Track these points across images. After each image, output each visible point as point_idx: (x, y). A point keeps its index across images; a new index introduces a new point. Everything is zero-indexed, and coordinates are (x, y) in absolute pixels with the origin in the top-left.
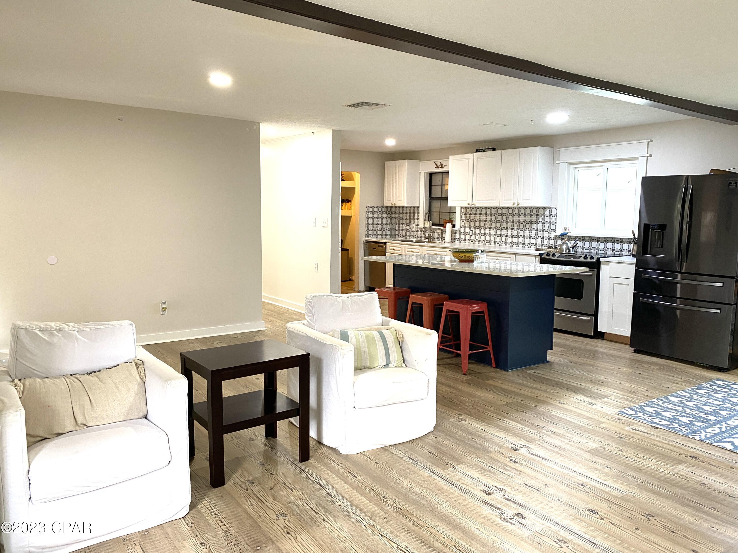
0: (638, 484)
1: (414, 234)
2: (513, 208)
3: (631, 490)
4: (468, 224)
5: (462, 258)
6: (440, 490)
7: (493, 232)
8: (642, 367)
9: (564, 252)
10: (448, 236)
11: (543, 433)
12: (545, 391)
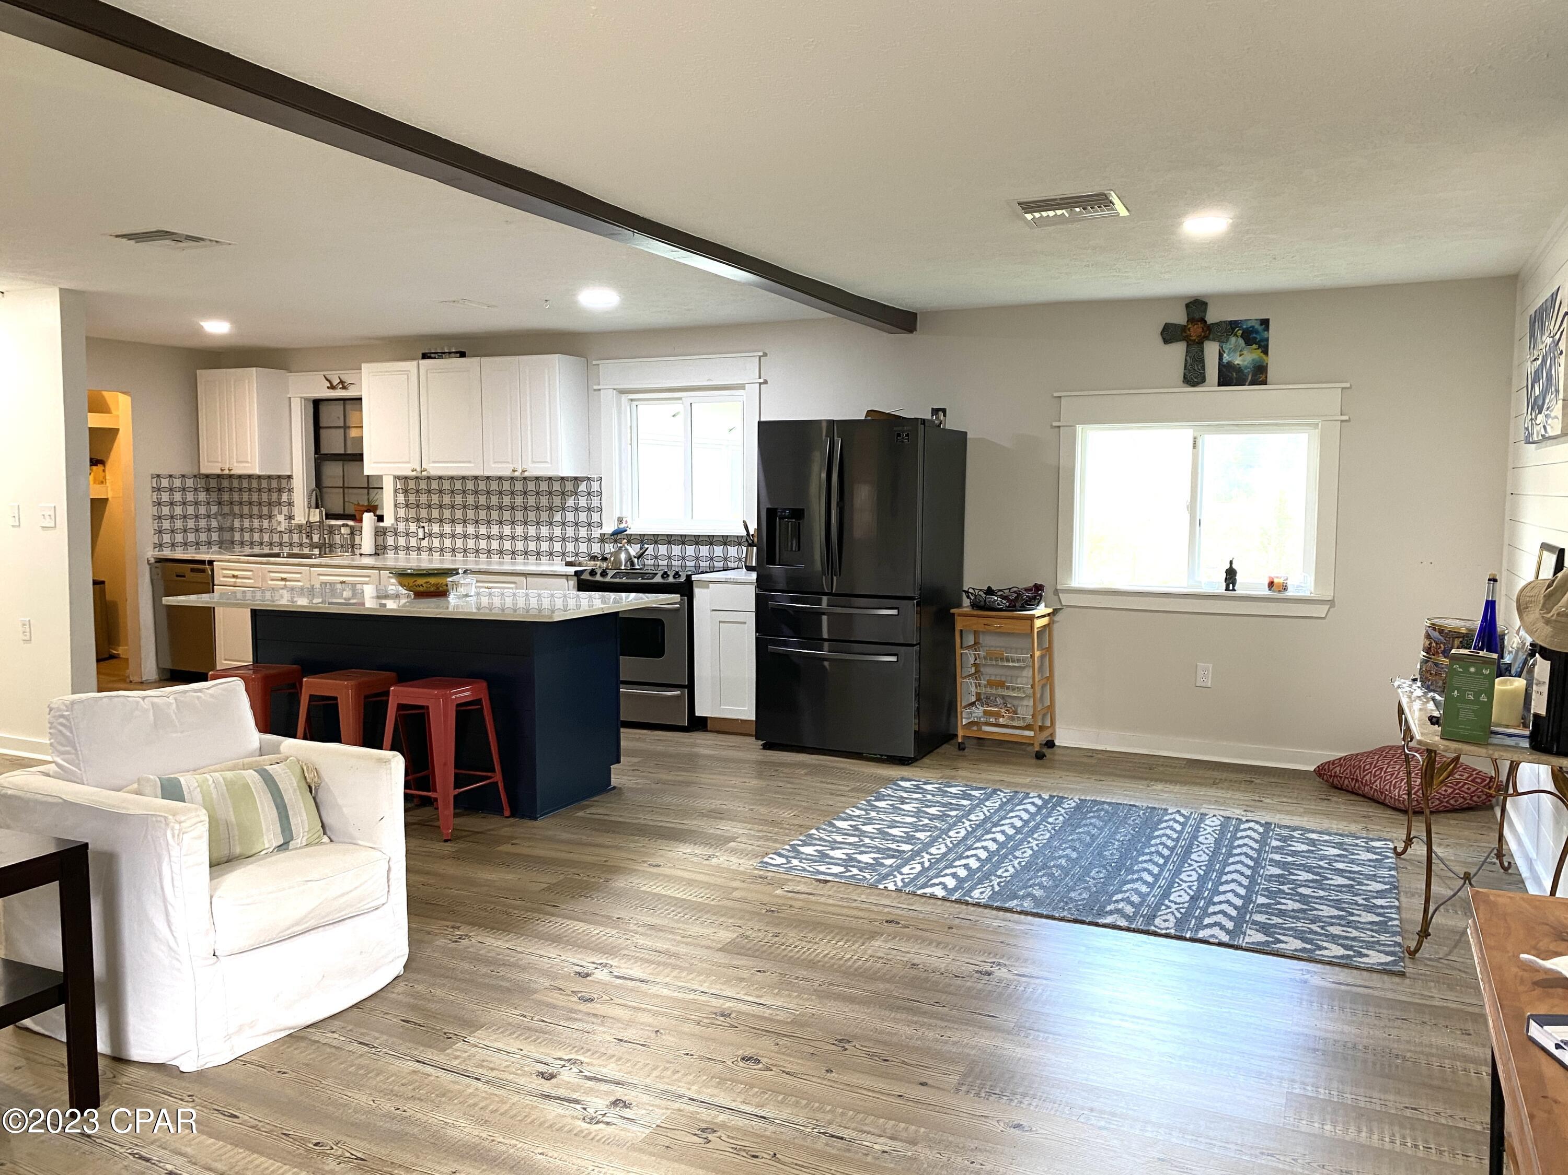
0: (815, 990)
1: (281, 537)
2: (512, 478)
3: (807, 1004)
4: (412, 513)
5: (421, 589)
6: (444, 1095)
7: (471, 530)
8: (781, 775)
9: (623, 567)
10: (367, 542)
11: (631, 931)
12: (618, 848)
